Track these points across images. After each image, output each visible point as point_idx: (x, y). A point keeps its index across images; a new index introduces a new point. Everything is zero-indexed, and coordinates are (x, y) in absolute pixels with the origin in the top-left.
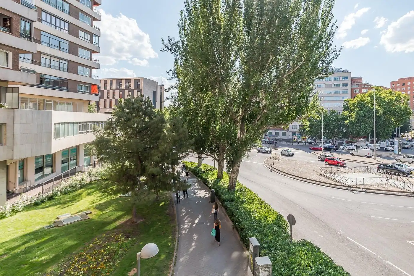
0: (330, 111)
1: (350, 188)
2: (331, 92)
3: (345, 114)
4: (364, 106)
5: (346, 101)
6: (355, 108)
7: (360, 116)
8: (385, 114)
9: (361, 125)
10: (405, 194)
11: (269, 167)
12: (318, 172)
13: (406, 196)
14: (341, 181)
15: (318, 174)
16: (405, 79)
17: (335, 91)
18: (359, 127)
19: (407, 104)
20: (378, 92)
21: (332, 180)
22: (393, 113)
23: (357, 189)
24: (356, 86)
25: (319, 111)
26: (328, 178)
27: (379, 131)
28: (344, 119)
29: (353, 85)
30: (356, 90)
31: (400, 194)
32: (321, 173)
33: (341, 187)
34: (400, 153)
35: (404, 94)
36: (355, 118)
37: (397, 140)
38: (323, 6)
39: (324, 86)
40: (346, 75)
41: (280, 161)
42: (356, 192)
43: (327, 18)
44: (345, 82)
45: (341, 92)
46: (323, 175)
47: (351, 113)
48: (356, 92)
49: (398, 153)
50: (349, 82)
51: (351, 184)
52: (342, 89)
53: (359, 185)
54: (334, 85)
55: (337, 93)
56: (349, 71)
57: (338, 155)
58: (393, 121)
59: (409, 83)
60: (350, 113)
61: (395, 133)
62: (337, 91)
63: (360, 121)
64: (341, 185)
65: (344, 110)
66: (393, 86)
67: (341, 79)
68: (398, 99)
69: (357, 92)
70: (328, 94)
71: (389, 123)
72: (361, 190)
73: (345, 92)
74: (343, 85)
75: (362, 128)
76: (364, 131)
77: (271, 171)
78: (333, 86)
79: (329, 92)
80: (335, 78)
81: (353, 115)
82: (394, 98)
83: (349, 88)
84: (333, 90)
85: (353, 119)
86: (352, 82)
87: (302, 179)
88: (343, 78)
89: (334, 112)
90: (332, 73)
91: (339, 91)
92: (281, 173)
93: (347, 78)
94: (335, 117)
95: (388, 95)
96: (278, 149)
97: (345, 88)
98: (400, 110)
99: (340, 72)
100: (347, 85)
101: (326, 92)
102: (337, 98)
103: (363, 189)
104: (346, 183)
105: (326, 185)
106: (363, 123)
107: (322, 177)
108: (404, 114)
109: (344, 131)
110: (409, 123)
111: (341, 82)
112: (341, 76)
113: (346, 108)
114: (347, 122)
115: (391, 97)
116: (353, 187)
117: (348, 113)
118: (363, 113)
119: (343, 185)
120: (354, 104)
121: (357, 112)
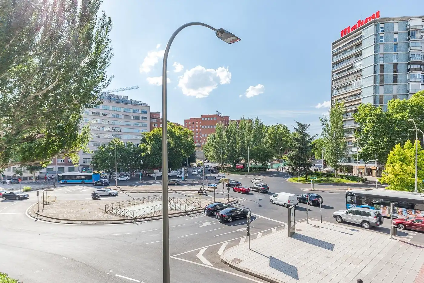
0: (127, 143)
1: (134, 220)
2: (130, 124)
3: (142, 147)
4: (159, 139)
5: (143, 134)
6: (151, 141)
7: (156, 148)
8: (176, 147)
9: (156, 157)
10: (180, 214)
11: (35, 215)
12: (104, 210)
13: (181, 216)
14: (126, 215)
15: (104, 212)
16: (194, 118)
17: (134, 123)
18: (154, 159)
19: (192, 139)
20: (171, 127)
21: (118, 215)
22: (183, 146)
23: (141, 220)
24: (154, 120)
25: (114, 143)
26: (114, 214)
27: (172, 161)
28: (141, 152)
29: (152, 119)
30: (154, 124)
31: (176, 215)
32: (107, 210)
33: (125, 221)
34: (186, 179)
35: (190, 131)
36: (151, 151)
37: (184, 169)
38: (98, 26)
39: (123, 117)
40: (145, 108)
41: (55, 204)
42: (139, 222)
43: (102, 41)
44: (145, 115)
45: (141, 125)
46: (108, 213)
47: (148, 146)
48: (154, 126)
49: (185, 179)
50: (148, 116)
51: (135, 216)
52: (140, 122)
53: (144, 215)
54: (134, 117)
55: (136, 125)
56: (148, 105)
57: (133, 187)
58: (183, 153)
59: (197, 122)
60: (146, 146)
61: (185, 163)
62: (136, 123)
63: (155, 153)
64: (125, 219)
65: (141, 142)
66: (187, 123)
67: (140, 112)
68: (186, 135)
69: (156, 126)
70: (126, 125)
71: (180, 155)
72: (145, 219)
73: (144, 125)
74: (143, 118)
75: (157, 160)
76: (158, 162)
77: (36, 221)
78: (132, 118)
79: (128, 123)
80: (134, 111)
81: (149, 148)
82: (183, 133)
83: (148, 122)
84: (133, 122)
85: (149, 152)
86: (151, 116)
87: (80, 222)
88: (142, 112)
89: (132, 145)
90: (101, 103)
91: (138, 123)
92: (52, 220)
93: (146, 112)
94: (132, 150)
95: (179, 131)
96: (53, 190)
97: (144, 121)
98: (187, 144)
99: (140, 104)
100: (146, 118)
101: (125, 123)
102: (137, 131)
103: (146, 218)
104: (131, 216)
105: (109, 222)
106: (159, 154)
107: (107, 215)
108: (190, 147)
109: (142, 163)
110: (195, 154)
111: (140, 115)
112: (140, 109)
113: (144, 141)
114: (143, 154)
115: (180, 133)
116: (137, 219)
117: (145, 146)
118: (158, 146)
119: (128, 218)
120: (150, 138)
121: (153, 145)
